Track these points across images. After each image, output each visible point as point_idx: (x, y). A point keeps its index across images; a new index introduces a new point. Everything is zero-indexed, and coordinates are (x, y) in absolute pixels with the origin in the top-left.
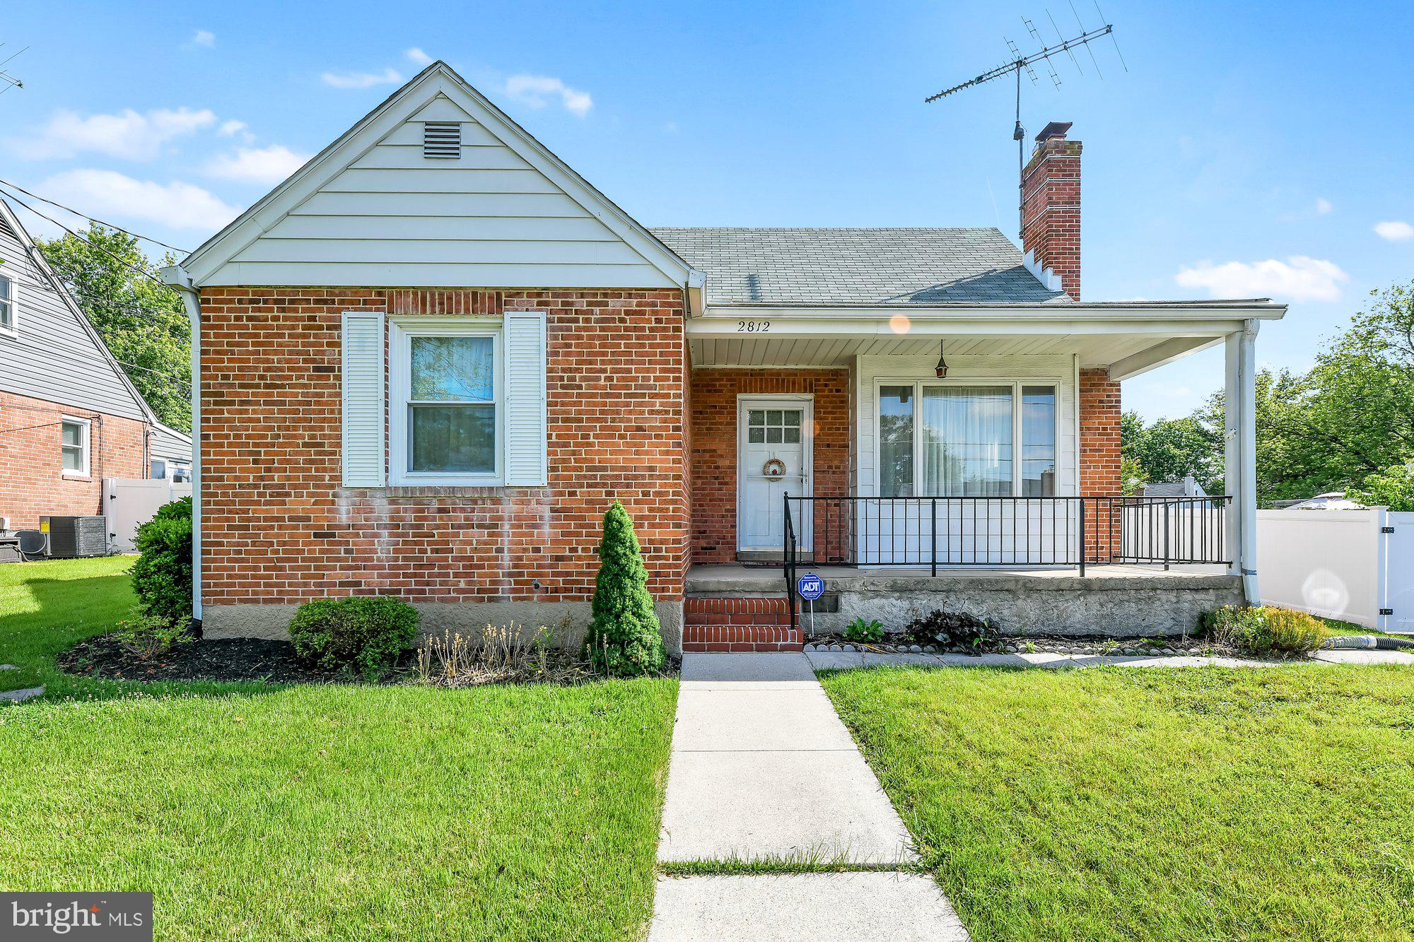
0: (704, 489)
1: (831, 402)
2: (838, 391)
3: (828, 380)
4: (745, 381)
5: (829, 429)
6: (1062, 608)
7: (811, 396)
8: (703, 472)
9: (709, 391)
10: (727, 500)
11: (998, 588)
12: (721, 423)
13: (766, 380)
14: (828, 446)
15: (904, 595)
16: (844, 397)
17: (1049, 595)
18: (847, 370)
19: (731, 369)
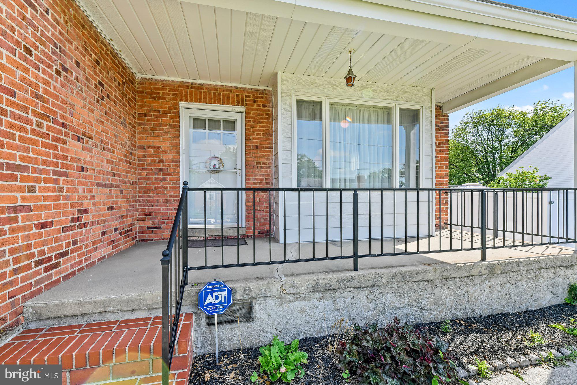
0: (149, 179)
1: (259, 114)
2: (264, 106)
3: (257, 97)
4: (186, 92)
5: (258, 134)
6: (471, 292)
7: (243, 109)
8: (148, 165)
9: (154, 98)
10: (170, 188)
11: (419, 278)
12: (165, 125)
13: (205, 93)
14: (257, 147)
15: (327, 295)
16: (269, 111)
17: (462, 281)
18: (270, 91)
19: (173, 81)
